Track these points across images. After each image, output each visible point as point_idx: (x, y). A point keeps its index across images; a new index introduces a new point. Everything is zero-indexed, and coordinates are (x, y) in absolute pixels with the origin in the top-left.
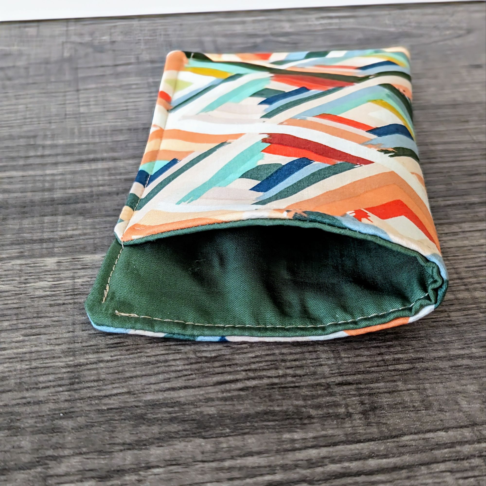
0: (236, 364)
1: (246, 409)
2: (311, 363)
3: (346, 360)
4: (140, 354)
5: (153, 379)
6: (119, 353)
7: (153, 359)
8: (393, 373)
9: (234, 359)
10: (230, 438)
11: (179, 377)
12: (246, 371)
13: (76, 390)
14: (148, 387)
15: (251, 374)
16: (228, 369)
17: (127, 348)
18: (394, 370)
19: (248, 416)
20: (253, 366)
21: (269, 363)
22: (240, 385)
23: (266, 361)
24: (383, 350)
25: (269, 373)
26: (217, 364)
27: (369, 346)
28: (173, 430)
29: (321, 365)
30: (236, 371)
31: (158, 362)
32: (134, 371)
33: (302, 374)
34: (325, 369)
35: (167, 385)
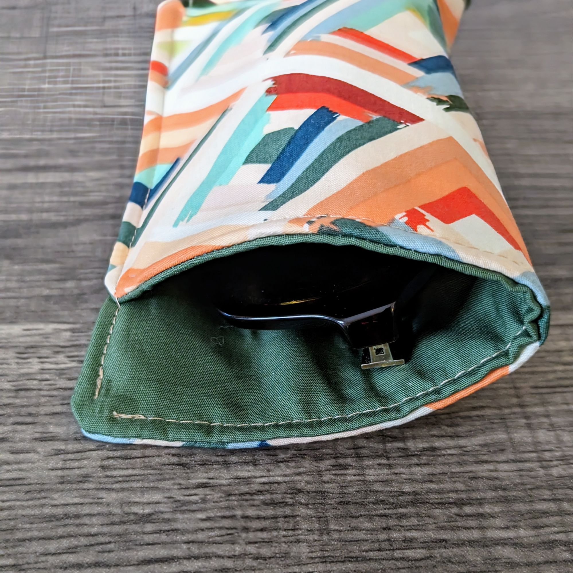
0: (175, 530)
2: (284, 536)
3: (336, 536)
4: (43, 501)
5: (53, 546)
6: (14, 497)
7: (59, 511)
8: (399, 564)
9: (175, 520)
11: (92, 545)
12: (188, 542)
14: (43, 558)
15: (195, 550)
16: (163, 537)
17: (27, 488)
18: (402, 559)
20: (201, 536)
21: (224, 532)
23: (220, 528)
24: (391, 522)
25: (220, 550)
26: (149, 527)
27: (373, 513)
29: (298, 541)
30: (174, 543)
31: (67, 516)
32: (30, 530)
33: (269, 554)
34: (303, 550)
35: (72, 558)
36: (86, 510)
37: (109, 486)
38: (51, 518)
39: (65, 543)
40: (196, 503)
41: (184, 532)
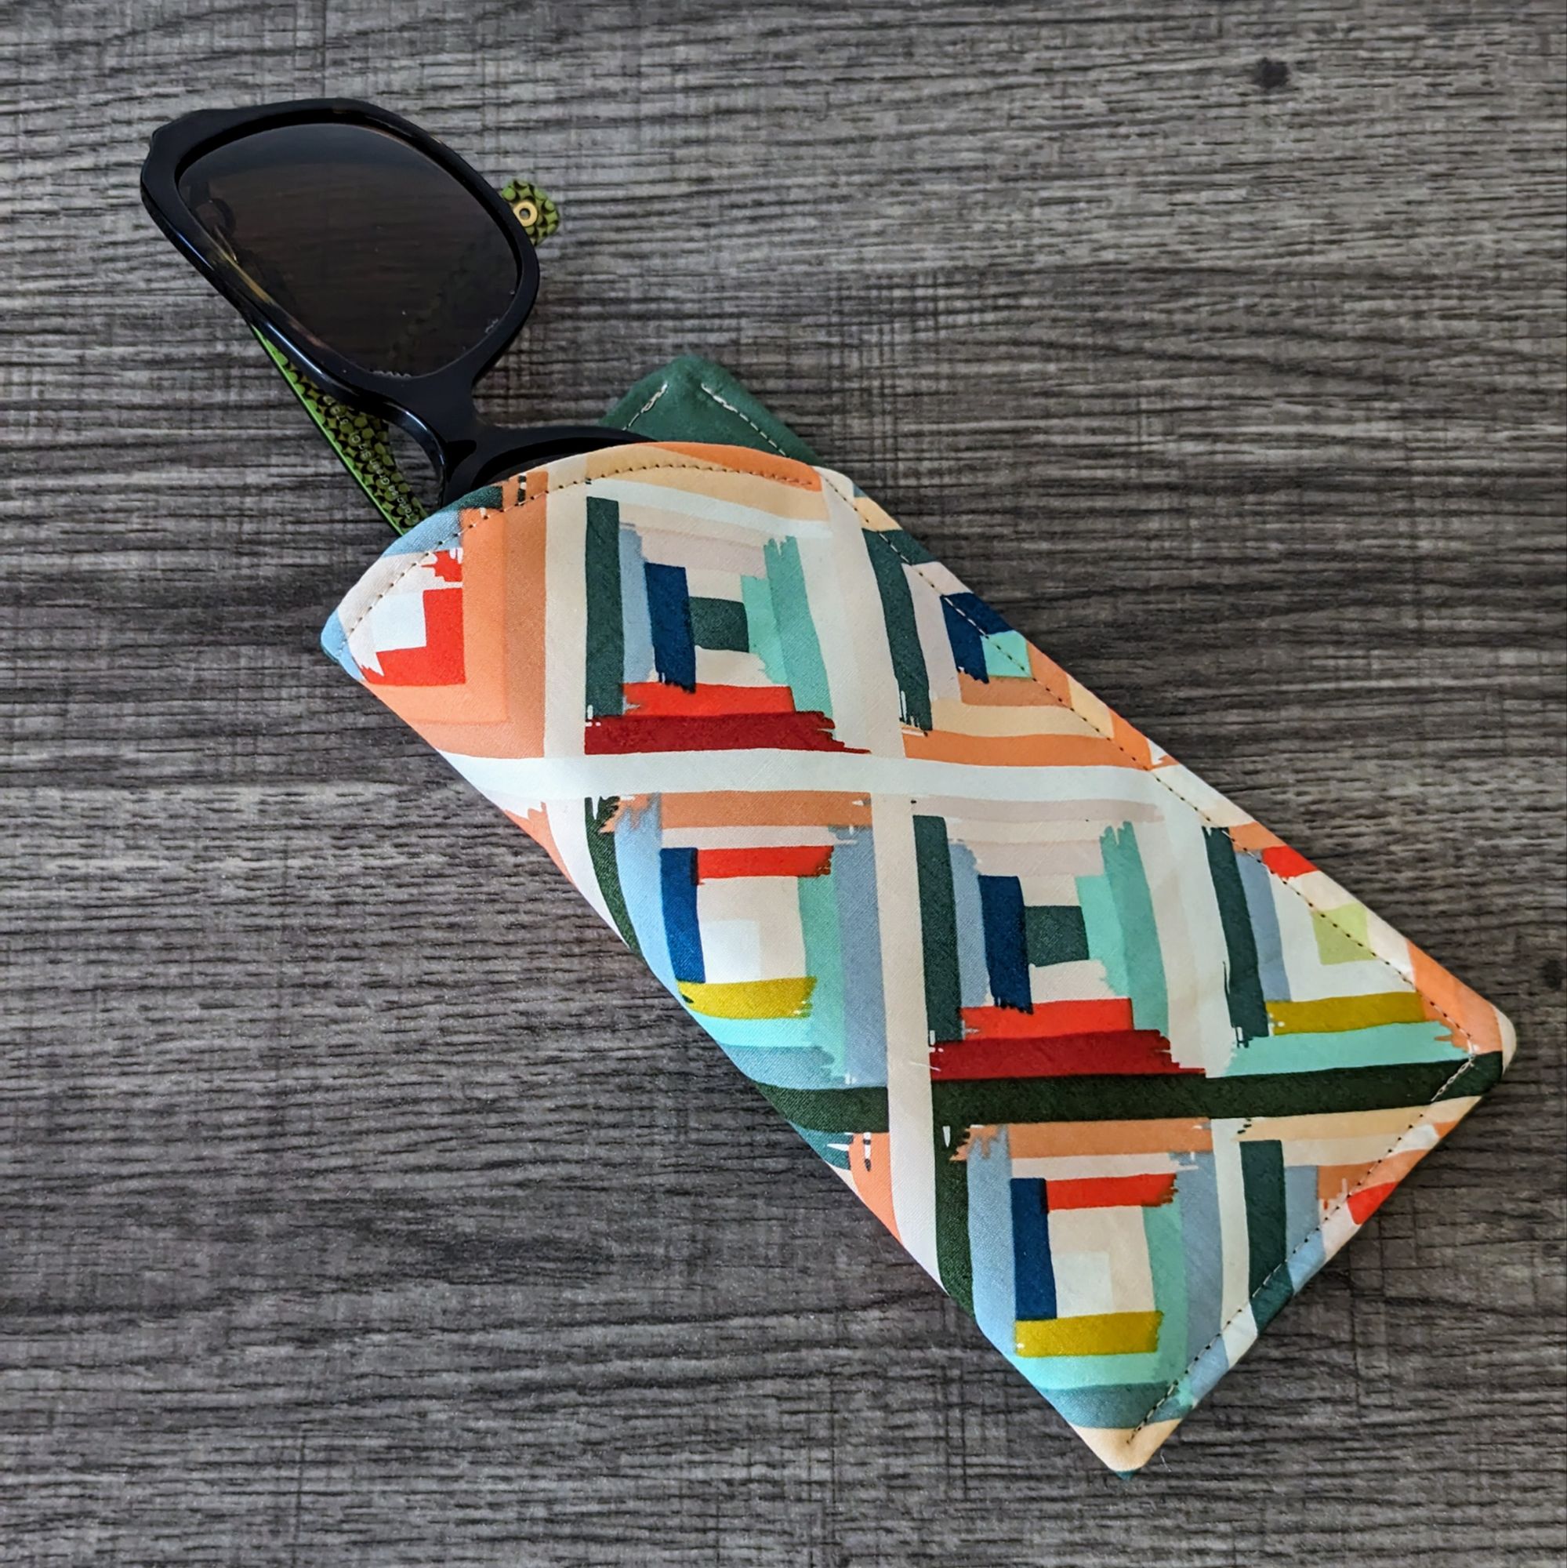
0: (521, 1123)
1: (521, 1229)
2: (638, 1136)
3: (694, 1136)
4: (378, 1079)
5: (391, 1142)
6: (345, 1071)
7: (396, 1093)
8: (757, 1178)
9: (521, 1110)
10: (488, 1288)
11: (432, 1142)
12: (533, 1141)
13: (276, 1150)
14: (382, 1158)
15: (542, 1151)
16: (509, 1134)
17: (358, 1059)
18: (762, 1170)
19: (519, 1245)
20: (547, 1133)
21: (573, 1128)
22: (518, 1175)
23: (570, 1123)
25: (568, 1152)
26: (494, 1119)
28: (409, 1260)
29: (653, 1143)
30: (518, 1140)
31: (404, 1101)
32: (366, 1118)
33: (619, 1160)
34: (657, 1153)
35: (411, 1159)
36: (425, 1092)
37: (448, 1058)
38: (389, 1102)
39: (404, 1138)
40: (544, 1085)
41: (528, 1126)
